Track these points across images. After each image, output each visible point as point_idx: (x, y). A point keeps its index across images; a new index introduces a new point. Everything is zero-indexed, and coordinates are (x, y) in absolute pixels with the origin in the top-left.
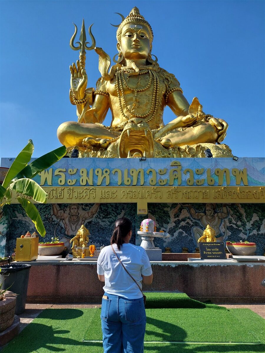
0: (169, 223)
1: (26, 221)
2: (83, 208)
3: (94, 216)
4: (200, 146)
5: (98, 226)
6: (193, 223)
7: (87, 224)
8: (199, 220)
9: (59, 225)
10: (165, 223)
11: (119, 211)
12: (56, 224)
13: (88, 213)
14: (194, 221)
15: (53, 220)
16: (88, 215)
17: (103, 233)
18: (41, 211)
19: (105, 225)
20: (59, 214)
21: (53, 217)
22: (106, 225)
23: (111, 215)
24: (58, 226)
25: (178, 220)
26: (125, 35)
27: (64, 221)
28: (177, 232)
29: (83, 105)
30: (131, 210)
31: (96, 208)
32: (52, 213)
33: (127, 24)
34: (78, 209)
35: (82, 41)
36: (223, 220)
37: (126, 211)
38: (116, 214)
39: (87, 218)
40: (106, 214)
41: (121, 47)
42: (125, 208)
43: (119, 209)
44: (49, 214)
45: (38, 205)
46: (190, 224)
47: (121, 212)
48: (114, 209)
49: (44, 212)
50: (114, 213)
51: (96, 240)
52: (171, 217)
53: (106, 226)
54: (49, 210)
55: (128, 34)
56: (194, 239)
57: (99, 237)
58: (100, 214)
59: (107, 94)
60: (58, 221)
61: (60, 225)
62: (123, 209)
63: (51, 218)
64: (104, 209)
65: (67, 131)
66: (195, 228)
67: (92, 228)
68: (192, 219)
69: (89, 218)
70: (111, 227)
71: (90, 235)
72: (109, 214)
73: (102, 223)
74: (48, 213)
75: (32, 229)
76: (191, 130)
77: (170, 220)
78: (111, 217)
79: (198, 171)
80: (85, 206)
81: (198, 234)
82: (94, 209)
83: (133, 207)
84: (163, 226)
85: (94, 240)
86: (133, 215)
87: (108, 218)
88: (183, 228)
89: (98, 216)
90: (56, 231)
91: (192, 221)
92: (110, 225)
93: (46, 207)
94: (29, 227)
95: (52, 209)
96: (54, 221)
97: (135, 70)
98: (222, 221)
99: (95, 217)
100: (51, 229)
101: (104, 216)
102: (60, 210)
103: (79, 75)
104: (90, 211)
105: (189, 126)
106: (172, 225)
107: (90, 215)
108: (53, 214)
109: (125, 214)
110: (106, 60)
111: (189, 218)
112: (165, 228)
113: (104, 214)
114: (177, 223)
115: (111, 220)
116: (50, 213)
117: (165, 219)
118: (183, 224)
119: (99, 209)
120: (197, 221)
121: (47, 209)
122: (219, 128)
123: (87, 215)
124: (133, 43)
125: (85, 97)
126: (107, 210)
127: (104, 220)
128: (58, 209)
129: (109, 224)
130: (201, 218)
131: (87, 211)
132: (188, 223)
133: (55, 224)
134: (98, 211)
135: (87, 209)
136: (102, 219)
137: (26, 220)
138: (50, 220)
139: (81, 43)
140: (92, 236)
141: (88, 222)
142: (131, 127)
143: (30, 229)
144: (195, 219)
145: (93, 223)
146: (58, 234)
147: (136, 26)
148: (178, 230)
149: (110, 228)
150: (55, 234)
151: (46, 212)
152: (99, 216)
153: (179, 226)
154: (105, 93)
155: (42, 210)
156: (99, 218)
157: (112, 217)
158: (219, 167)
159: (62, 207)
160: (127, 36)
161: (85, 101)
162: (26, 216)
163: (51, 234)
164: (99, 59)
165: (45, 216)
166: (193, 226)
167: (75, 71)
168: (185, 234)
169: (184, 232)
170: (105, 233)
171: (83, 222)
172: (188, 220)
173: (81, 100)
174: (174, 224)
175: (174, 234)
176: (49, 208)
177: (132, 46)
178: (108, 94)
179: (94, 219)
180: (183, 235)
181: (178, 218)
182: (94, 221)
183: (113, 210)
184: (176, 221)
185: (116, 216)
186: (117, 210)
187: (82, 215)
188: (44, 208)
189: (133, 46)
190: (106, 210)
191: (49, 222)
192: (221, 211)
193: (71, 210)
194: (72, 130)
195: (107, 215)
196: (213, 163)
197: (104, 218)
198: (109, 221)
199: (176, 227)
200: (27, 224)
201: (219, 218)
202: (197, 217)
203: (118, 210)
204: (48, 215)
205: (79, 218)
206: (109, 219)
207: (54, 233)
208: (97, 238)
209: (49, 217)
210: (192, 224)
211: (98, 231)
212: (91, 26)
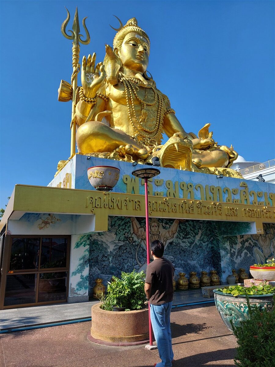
0: (237, 244)
1: (102, 242)
2: (164, 226)
3: (175, 235)
5: (179, 247)
6: (253, 243)
7: (168, 245)
8: (257, 240)
9: (140, 246)
10: (234, 244)
11: (197, 231)
12: (137, 245)
13: (169, 232)
14: (254, 241)
15: (134, 240)
16: (169, 235)
17: (185, 256)
18: (119, 229)
19: (186, 246)
20: (140, 232)
21: (133, 236)
22: (187, 247)
23: (190, 235)
24: (139, 247)
25: (243, 240)
27: (145, 241)
28: (244, 252)
30: (206, 230)
31: (176, 226)
32: (132, 232)
34: (159, 227)
36: (272, 240)
37: (203, 231)
38: (194, 235)
39: (168, 238)
40: (185, 234)
42: (201, 228)
43: (197, 228)
44: (129, 233)
45: (116, 221)
46: (251, 245)
47: (199, 231)
48: (192, 229)
49: (123, 230)
50: (192, 233)
51: (179, 264)
52: (238, 237)
53: (186, 248)
54: (128, 227)
55: (132, 42)
56: (255, 259)
57: (181, 260)
58: (180, 234)
59: (107, 99)
60: (139, 241)
61: (142, 246)
62: (200, 229)
63: (131, 237)
64: (183, 228)
66: (255, 249)
67: (174, 250)
68: (252, 240)
69: (170, 238)
70: (191, 249)
71: (173, 258)
72: (187, 234)
73: (183, 244)
74: (127, 231)
75: (111, 251)
77: (237, 240)
78: (190, 238)
79: (259, 194)
80: (165, 224)
81: (257, 254)
82: (174, 227)
83: (208, 227)
84: (232, 247)
85: (177, 264)
86: (208, 236)
87: (188, 238)
88: (247, 248)
89: (178, 236)
90: (138, 254)
91: (252, 241)
92: (190, 247)
93: (125, 223)
94: (106, 249)
95: (131, 226)
96: (135, 242)
98: (271, 242)
99: (176, 237)
100: (132, 251)
101: (183, 236)
102: (140, 228)
103: (92, 70)
104: (171, 230)
105: (205, 149)
106: (239, 246)
107: (170, 234)
108: (133, 233)
109: (202, 235)
110: (115, 62)
111: (250, 239)
112: (235, 249)
113: (184, 234)
114: (243, 243)
115: (190, 240)
116: (129, 231)
117: (234, 240)
118: (247, 244)
119: (178, 227)
120: (256, 242)
121: (126, 226)
122: (232, 156)
123: (167, 235)
124: (138, 54)
126: (186, 229)
127: (184, 240)
128: (139, 226)
129: (189, 245)
130: (258, 238)
131: (168, 230)
132: (250, 244)
133: (136, 246)
134: (178, 231)
135: (167, 228)
136: (182, 239)
137: (102, 239)
138: (130, 240)
139: (74, 32)
140: (174, 259)
141: (169, 243)
143: (108, 252)
144: (254, 239)
145: (174, 243)
146: (140, 257)
147: (142, 37)
148: (244, 251)
149: (190, 250)
150: (137, 258)
151: (126, 229)
152: (179, 236)
153: (245, 247)
154: (105, 97)
155: (121, 228)
156: (180, 238)
157: (191, 237)
158: (271, 192)
159: (142, 224)
160: (131, 45)
161: (94, 102)
162: (102, 235)
163: (132, 258)
165: (125, 235)
166: (253, 246)
167: (89, 65)
168: (249, 255)
169: (248, 252)
170: (187, 255)
171: (165, 242)
172: (250, 241)
174: (241, 245)
175: (242, 254)
176: (128, 225)
177: (137, 56)
178: (108, 99)
179: (174, 240)
180: (248, 256)
181: (243, 239)
182: (174, 241)
183: (191, 230)
184: (242, 242)
185: (194, 237)
186: (195, 230)
187: (163, 235)
188: (123, 225)
189: (138, 57)
190: (185, 229)
191: (130, 243)
192: (270, 232)
193: (152, 228)
195: (186, 235)
196: (267, 187)
197: (184, 238)
198: (189, 242)
199: (242, 247)
200: (104, 245)
201: (269, 239)
202: (255, 238)
203: (196, 230)
204: (128, 233)
205: (161, 238)
206: (189, 239)
207: (135, 256)
208: (180, 261)
209: (129, 236)
210: (253, 244)
211: (180, 253)
212: (86, 18)
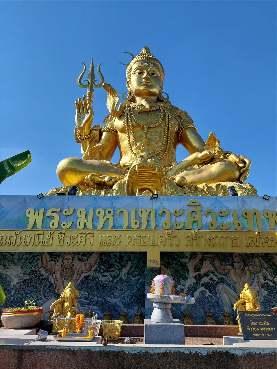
0: (187, 279)
1: (7, 275)
2: (79, 259)
3: (93, 269)
4: (220, 184)
5: (97, 282)
6: (218, 278)
7: (83, 279)
8: (226, 275)
9: (48, 280)
10: (183, 279)
11: (124, 263)
12: (45, 279)
13: (85, 265)
14: (219, 276)
15: (41, 274)
16: (86, 267)
17: (103, 292)
18: (26, 262)
19: (106, 281)
20: (49, 266)
21: (41, 269)
22: (108, 281)
23: (114, 267)
24: (46, 281)
25: (199, 274)
26: (135, 73)
27: (54, 275)
28: (199, 291)
29: (88, 142)
30: (139, 261)
31: (96, 258)
32: (40, 265)
33: (137, 62)
34: (73, 259)
35: (91, 79)
36: (256, 275)
37: (133, 262)
38: (120, 267)
39: (83, 272)
40: (108, 266)
41: (131, 84)
42: (132, 259)
43: (125, 260)
44: (37, 266)
45: (23, 255)
46: (214, 281)
47: (127, 263)
48: (118, 260)
49: (31, 263)
50: (117, 266)
51: (94, 301)
52: (190, 270)
53: (107, 283)
54: (37, 261)
55: (138, 71)
56: (220, 301)
57: (98, 297)
58: (101, 266)
59: (114, 131)
60: (47, 274)
61: (49, 280)
62: (130, 260)
63: (38, 271)
64: (105, 260)
65: (67, 167)
66: (220, 286)
67: (90, 285)
68: (216, 273)
69: (86, 271)
70: (113, 284)
71: (86, 295)
72: (111, 266)
73: (103, 278)
74: (35, 264)
75: (14, 285)
76: (209, 168)
77: (188, 274)
78: (113, 271)
79: (221, 212)
80: (82, 256)
81: (225, 294)
82: (92, 259)
83: (142, 258)
84: (179, 283)
85: (92, 301)
86: (141, 269)
87: (111, 271)
88: (206, 285)
89: (97, 269)
90: (43, 288)
91: (216, 276)
92: (112, 281)
93: (33, 256)
94: (10, 282)
95: (40, 259)
96: (43, 275)
97: (145, 107)
98: (254, 277)
99: (94, 270)
100: (38, 285)
101: (105, 268)
102: (50, 261)
103: (85, 110)
104: (88, 262)
105: (206, 163)
106: (191, 281)
107: (87, 267)
108: (42, 266)
109: (131, 267)
110: (115, 96)
111: (213, 273)
112: (183, 285)
113: (105, 267)
114: (198, 278)
115: (113, 274)
116: (37, 264)
117: (182, 273)
118: (205, 280)
119: (99, 259)
120: (224, 277)
121: (34, 259)
122: (241, 165)
123: (83, 268)
124: (144, 80)
125: (90, 133)
126: (110, 260)
127: (105, 274)
128: (49, 259)
129: (111, 279)
130: (229, 272)
131: (84, 263)
132: (211, 279)
133: (43, 280)
134: (97, 263)
135: (83, 260)
136: (103, 273)
137: (7, 273)
138: (37, 273)
139: (89, 81)
140: (88, 296)
141: (84, 277)
142: (140, 162)
143: (11, 285)
144: (220, 274)
145: (91, 278)
146: (45, 292)
147: (146, 63)
148: (199, 288)
149: (112, 286)
150: (42, 293)
151: (33, 263)
152: (99, 269)
153: (201, 283)
154: (113, 130)
155: (28, 261)
156: (99, 272)
157: (116, 270)
158: (247, 208)
159: (53, 257)
160: (137, 74)
161: (91, 137)
162: (7, 268)
163: (36, 292)
164: (108, 96)
165: (31, 268)
166: (218, 283)
167: (81, 107)
168: (208, 294)
169: (207, 291)
170: (106, 291)
171: (78, 276)
172: (212, 275)
173: (86, 136)
174: (194, 281)
175: (195, 293)
176: (37, 258)
177: (142, 83)
178: (116, 131)
179: (92, 273)
180: (207, 295)
181: (199, 272)
182: (92, 275)
183: (116, 261)
184: (196, 276)
185: (120, 269)
186: (122, 261)
187: (78, 267)
188: (30, 259)
189: (144, 83)
190: (108, 261)
191: (36, 276)
192: (253, 263)
193: (64, 261)
194: (74, 167)
195: (109, 268)
196: (239, 202)
197: (104, 271)
198: (111, 276)
199: (197, 283)
200: (8, 279)
201: (251, 273)
202: (222, 271)
203: (124, 261)
204: (35, 267)
205: (74, 271)
206: (112, 273)
207: (40, 290)
208: (96, 298)
209: (36, 270)
210: (217, 280)
211: (98, 288)
212: (100, 65)
